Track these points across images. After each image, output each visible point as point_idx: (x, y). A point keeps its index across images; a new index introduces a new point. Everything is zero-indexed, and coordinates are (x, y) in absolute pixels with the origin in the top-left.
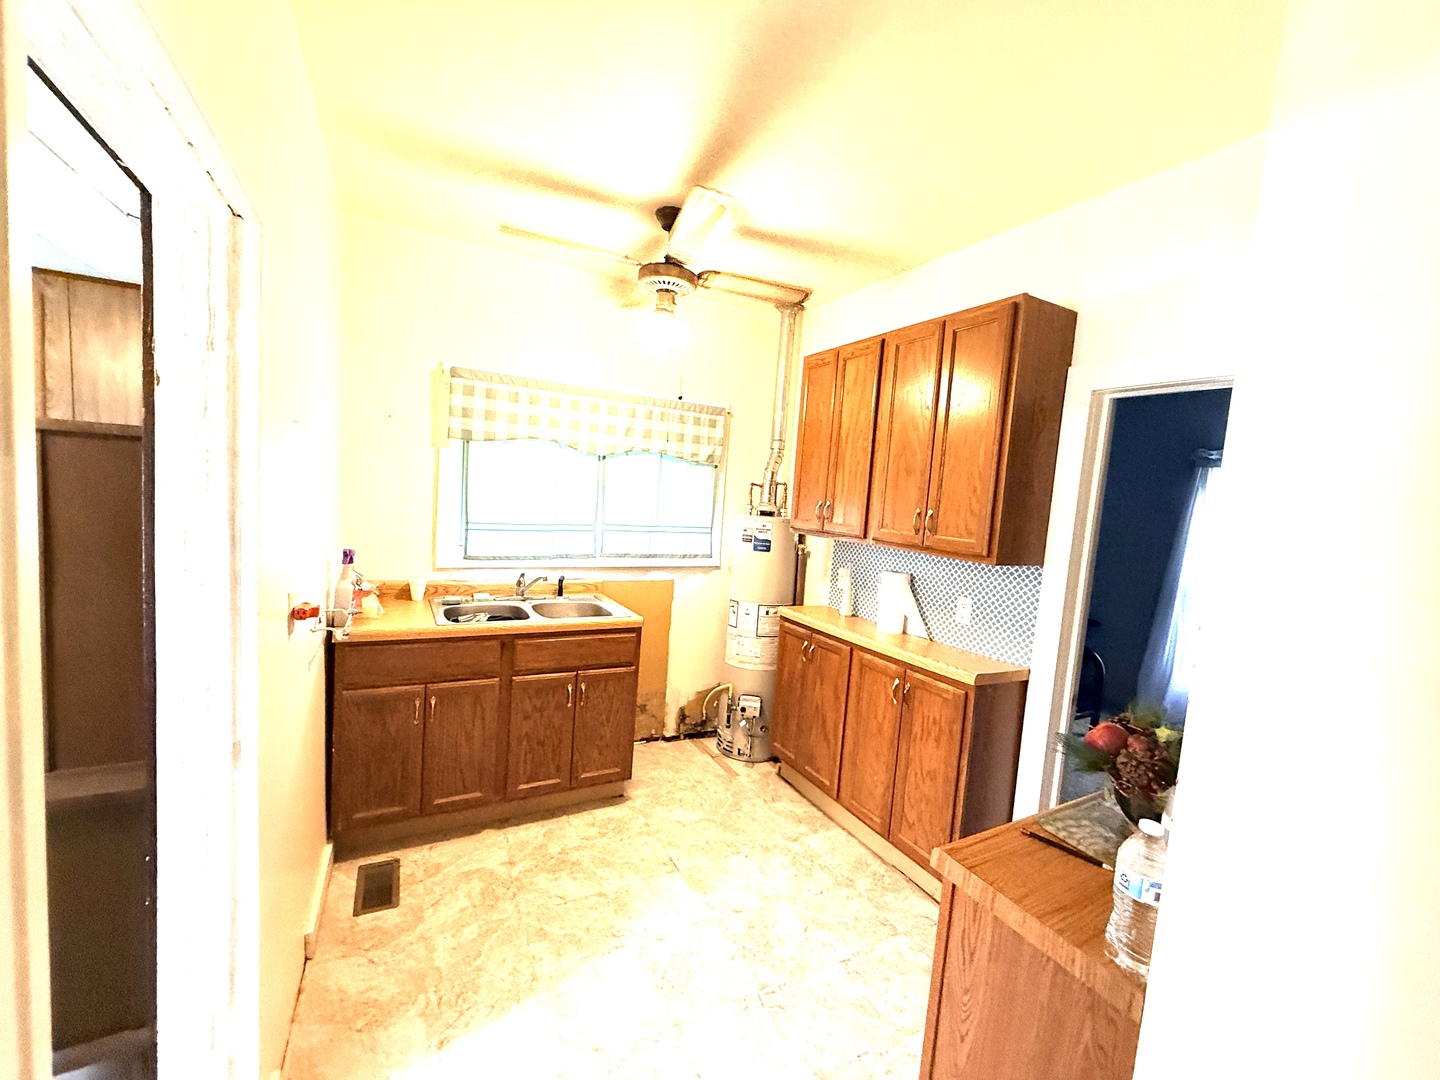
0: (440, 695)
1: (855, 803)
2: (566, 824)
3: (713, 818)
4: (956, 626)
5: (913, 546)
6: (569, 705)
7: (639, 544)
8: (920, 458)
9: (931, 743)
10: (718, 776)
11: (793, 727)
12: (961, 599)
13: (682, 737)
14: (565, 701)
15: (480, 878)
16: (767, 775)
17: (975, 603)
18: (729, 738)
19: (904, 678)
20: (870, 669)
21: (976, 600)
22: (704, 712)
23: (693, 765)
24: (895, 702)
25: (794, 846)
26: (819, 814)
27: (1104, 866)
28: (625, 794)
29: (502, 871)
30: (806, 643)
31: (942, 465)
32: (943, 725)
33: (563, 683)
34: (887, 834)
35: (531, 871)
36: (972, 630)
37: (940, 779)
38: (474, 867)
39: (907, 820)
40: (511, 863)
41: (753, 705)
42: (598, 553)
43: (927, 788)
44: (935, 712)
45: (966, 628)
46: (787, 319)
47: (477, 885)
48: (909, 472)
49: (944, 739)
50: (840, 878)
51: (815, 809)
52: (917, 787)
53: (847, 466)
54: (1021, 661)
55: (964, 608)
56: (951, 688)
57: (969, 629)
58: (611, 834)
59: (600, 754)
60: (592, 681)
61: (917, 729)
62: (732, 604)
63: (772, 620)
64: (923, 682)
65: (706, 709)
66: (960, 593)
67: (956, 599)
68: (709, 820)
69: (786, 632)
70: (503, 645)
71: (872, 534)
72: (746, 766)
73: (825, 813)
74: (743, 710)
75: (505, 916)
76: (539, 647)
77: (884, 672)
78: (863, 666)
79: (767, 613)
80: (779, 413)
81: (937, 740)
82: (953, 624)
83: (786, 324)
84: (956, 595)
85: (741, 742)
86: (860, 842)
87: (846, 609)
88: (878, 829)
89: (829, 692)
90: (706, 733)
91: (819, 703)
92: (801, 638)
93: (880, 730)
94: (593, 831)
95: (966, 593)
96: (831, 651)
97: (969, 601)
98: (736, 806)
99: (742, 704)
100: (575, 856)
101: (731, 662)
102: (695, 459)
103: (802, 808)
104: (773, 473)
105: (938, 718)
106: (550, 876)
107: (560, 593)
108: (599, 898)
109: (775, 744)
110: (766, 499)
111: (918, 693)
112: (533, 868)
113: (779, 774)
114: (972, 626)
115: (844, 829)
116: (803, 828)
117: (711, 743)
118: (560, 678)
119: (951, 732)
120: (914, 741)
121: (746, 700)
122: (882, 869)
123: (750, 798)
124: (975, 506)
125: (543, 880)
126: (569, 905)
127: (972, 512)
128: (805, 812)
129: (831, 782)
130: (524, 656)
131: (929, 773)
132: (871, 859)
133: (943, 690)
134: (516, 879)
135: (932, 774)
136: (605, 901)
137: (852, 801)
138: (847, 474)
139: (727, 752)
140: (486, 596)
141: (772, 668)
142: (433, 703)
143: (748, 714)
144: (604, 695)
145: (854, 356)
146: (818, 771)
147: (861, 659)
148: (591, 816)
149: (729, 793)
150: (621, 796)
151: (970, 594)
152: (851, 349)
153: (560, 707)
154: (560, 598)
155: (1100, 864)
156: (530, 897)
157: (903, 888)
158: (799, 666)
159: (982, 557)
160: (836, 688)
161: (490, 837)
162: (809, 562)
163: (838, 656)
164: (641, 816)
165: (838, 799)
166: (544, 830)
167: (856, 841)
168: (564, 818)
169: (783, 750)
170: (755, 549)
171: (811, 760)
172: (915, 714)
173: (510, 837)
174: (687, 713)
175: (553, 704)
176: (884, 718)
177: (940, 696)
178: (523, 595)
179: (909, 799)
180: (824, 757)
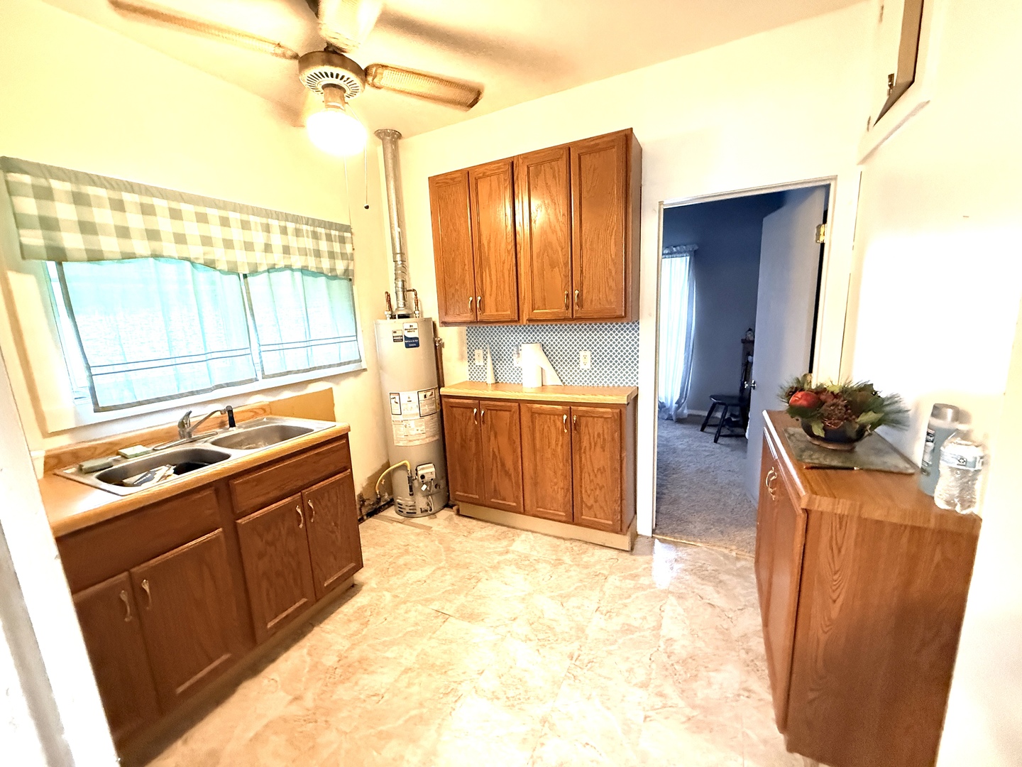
0: (152, 576)
1: (541, 510)
2: (323, 634)
3: (441, 565)
4: (581, 371)
5: (565, 319)
6: (301, 526)
7: (296, 360)
8: (561, 257)
9: (598, 449)
10: (418, 534)
11: (473, 474)
12: (582, 353)
13: (365, 517)
14: (296, 523)
15: (276, 733)
16: (450, 519)
17: (593, 353)
18: (411, 503)
19: (570, 414)
20: (539, 414)
21: (593, 351)
22: (378, 492)
23: (392, 535)
24: (566, 431)
25: (509, 556)
26: (505, 529)
27: (855, 468)
28: (356, 583)
29: (295, 709)
30: (475, 410)
31: (581, 257)
32: (606, 436)
33: (290, 508)
34: (573, 520)
35: (324, 692)
36: (593, 371)
37: (608, 471)
38: (257, 726)
39: (586, 505)
40: (297, 698)
41: (429, 471)
42: (260, 377)
43: (599, 480)
44: (598, 429)
45: (588, 371)
46: (389, 145)
47: (277, 741)
48: (553, 265)
49: (608, 445)
50: (553, 562)
51: (499, 527)
52: (591, 481)
53: (493, 266)
54: (629, 383)
55: (585, 359)
56: (609, 410)
57: (590, 372)
58: (372, 619)
59: (335, 559)
60: (316, 497)
61: (585, 443)
62: (392, 396)
63: (429, 402)
64: (587, 412)
65: (379, 489)
66: (580, 348)
67: (578, 353)
68: (439, 568)
69: (452, 407)
70: (217, 491)
71: (525, 317)
72: (431, 518)
73: (508, 527)
74: (423, 477)
75: (335, 746)
76: (259, 481)
77: (552, 413)
78: (533, 414)
79: (425, 396)
80: (397, 230)
81: (603, 448)
82: (578, 371)
83: (389, 151)
84: (578, 351)
85: (421, 502)
86: (542, 534)
87: (490, 379)
88: (564, 519)
89: (503, 440)
90: (380, 507)
91: (496, 450)
92: (470, 408)
93: (554, 455)
94: (354, 626)
95: (585, 348)
96: (500, 410)
97: (588, 353)
98: (449, 550)
99: (420, 473)
100: (355, 654)
101: (401, 444)
102: (334, 274)
103: (491, 530)
104: (403, 281)
105: (601, 432)
106: (347, 685)
107: (232, 424)
108: (408, 675)
109: (457, 493)
110: (401, 305)
111: (583, 420)
112: (325, 688)
113: (458, 513)
114: (593, 369)
115: (527, 531)
116: (505, 543)
117: (391, 512)
118: (285, 506)
119: (613, 439)
120: (585, 453)
121: (423, 469)
122: (568, 544)
123: (453, 540)
124: (612, 284)
125: (343, 693)
126: (386, 697)
127: (610, 288)
128: (497, 531)
129: (518, 503)
130: (245, 496)
131: (599, 469)
132: (558, 542)
133: (604, 413)
134: (317, 708)
135: (602, 470)
136: (415, 673)
137: (538, 509)
138: (493, 272)
139: (411, 514)
140: (139, 449)
141: (435, 439)
142: (146, 587)
143: (427, 479)
144: (329, 504)
145: (485, 176)
146: (504, 500)
147: (530, 410)
148: (340, 616)
149: (437, 543)
150: (353, 586)
151: (588, 348)
152: (482, 169)
153: (292, 532)
154: (234, 428)
155: (853, 469)
156: (344, 714)
157: (587, 549)
158: (471, 428)
159: (623, 317)
160: (510, 437)
161: (250, 691)
162: (444, 351)
163: (508, 413)
164: (385, 593)
165: (524, 513)
166: (305, 651)
167: (539, 535)
168: (316, 630)
169: (466, 495)
170: (407, 346)
171: (496, 493)
172: (582, 435)
173: (275, 676)
174: (365, 497)
175: (284, 532)
176: (557, 444)
177: (601, 417)
178: (190, 436)
179: (586, 491)
180: (506, 487)
